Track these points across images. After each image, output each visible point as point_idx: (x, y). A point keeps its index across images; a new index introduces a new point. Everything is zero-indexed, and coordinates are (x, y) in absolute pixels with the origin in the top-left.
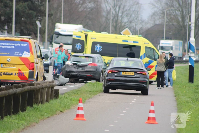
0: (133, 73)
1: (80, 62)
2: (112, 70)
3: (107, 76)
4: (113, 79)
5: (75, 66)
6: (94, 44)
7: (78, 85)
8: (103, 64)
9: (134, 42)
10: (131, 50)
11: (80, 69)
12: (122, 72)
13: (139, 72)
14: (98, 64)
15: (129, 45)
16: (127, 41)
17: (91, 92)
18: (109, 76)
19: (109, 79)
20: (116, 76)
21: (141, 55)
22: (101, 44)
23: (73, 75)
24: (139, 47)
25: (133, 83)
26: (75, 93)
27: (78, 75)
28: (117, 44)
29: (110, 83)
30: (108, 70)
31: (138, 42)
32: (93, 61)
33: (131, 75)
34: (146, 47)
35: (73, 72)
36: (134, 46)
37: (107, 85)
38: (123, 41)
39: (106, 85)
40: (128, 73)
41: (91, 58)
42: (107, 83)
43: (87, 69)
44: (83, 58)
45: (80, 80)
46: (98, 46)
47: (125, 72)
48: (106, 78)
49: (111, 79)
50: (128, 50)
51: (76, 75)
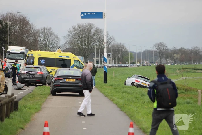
0: (74, 80)
1: (32, 71)
2: (58, 78)
3: (54, 83)
4: (59, 85)
5: (28, 74)
6: (40, 59)
7: (30, 88)
8: (47, 73)
9: (66, 57)
10: (64, 62)
11: (31, 77)
12: (66, 79)
13: (79, 79)
14: (44, 72)
15: (63, 59)
16: (62, 56)
17: (41, 94)
18: (56, 83)
19: (56, 85)
20: (61, 83)
21: (71, 66)
22: (44, 58)
23: (27, 81)
24: (70, 60)
25: (74, 87)
26: (30, 97)
27: (30, 80)
28: (55, 58)
29: (57, 88)
30: (55, 78)
31: (69, 57)
32: (41, 70)
33: (73, 81)
34: (74, 60)
35: (27, 78)
36: (66, 59)
37: (55, 90)
38: (59, 56)
39: (53, 90)
40: (70, 79)
41: (39, 69)
42: (54, 88)
43: (36, 76)
44: (33, 68)
45: (31, 84)
46: (43, 60)
47: (68, 79)
48: (54, 84)
49: (57, 85)
50: (62, 62)
51: (29, 81)
